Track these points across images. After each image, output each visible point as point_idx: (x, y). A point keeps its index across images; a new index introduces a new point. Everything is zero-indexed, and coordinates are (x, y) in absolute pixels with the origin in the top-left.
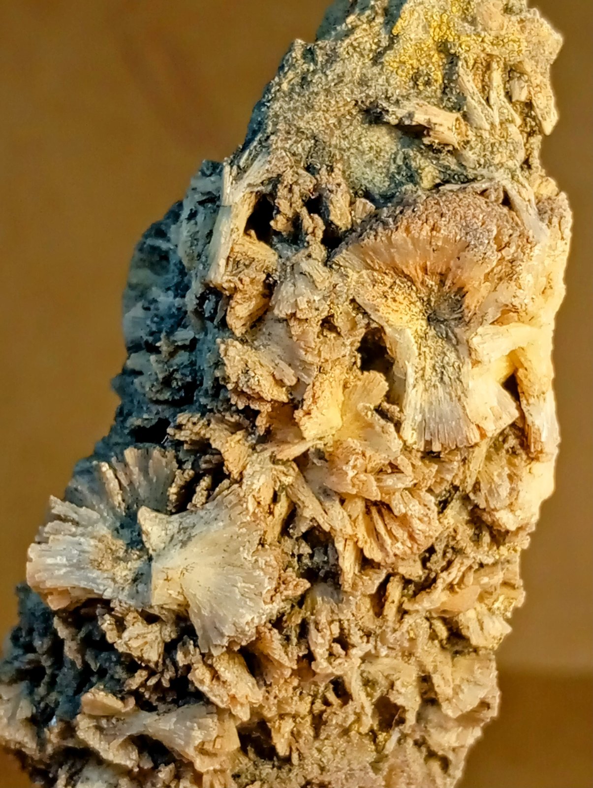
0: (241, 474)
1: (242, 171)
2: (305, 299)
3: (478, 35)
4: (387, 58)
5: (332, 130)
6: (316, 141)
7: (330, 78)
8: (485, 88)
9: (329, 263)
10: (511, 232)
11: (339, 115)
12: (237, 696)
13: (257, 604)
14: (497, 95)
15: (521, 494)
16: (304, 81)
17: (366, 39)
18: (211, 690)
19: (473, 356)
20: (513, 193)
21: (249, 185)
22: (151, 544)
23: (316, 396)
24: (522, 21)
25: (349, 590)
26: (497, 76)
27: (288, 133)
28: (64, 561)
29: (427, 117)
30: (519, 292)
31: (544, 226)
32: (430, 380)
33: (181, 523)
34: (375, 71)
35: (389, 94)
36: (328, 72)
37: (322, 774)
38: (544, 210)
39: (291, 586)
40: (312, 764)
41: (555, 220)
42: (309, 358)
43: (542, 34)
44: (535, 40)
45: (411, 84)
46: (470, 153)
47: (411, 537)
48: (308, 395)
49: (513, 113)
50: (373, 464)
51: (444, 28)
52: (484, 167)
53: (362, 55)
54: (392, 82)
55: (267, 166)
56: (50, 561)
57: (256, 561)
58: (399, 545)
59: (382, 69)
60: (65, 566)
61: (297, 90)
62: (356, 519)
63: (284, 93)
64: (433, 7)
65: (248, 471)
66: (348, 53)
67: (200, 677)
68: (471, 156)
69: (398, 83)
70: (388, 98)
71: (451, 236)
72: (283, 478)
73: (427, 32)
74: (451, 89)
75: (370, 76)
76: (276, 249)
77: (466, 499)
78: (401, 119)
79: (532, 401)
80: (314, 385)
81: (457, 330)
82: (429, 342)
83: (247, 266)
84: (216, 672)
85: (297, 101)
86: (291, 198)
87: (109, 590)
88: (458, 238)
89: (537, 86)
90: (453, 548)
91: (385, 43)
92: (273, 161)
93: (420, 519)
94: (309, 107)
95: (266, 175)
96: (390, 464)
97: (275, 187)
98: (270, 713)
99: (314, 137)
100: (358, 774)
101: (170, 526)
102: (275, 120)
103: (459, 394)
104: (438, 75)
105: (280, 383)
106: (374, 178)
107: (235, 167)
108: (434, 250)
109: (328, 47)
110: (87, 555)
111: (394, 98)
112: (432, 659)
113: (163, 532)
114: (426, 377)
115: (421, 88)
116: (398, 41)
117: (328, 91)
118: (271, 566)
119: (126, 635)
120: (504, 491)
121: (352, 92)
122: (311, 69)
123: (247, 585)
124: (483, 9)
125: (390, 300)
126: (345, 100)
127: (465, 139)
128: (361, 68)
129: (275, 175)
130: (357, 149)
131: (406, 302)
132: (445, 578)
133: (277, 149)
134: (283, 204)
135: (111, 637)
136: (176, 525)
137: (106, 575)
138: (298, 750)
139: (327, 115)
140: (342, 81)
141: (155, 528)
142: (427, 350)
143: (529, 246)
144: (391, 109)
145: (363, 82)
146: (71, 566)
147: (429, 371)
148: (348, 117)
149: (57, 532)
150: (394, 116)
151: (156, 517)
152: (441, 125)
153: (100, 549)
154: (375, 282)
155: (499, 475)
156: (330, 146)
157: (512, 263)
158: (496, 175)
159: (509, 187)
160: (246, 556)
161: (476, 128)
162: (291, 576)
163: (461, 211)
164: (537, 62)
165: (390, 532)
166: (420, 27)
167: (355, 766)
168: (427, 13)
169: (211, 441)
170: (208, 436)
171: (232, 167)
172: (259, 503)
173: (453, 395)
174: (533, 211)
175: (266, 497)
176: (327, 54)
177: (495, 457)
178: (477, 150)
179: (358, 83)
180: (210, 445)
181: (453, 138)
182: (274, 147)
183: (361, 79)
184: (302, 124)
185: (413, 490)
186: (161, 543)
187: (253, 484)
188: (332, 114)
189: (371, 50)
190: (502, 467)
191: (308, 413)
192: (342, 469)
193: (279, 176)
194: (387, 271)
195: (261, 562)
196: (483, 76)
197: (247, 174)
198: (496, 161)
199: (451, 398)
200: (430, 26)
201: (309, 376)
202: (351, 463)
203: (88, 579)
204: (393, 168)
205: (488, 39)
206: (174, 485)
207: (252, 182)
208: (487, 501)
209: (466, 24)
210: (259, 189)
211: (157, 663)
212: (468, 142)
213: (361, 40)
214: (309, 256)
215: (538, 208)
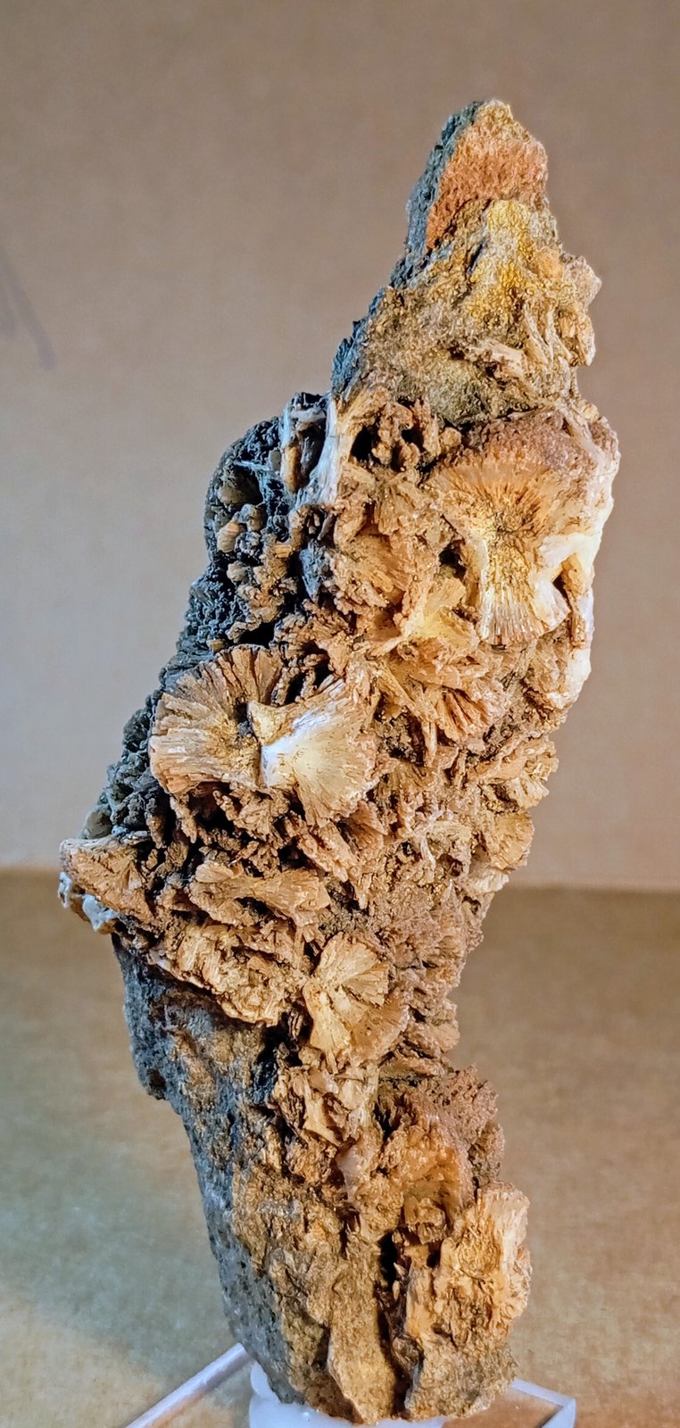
0: (344, 670)
1: (347, 405)
2: (407, 518)
3: (541, 281)
4: (466, 303)
5: (417, 366)
6: (405, 377)
7: (419, 321)
8: (541, 325)
9: (422, 485)
10: (576, 455)
11: (424, 353)
12: (341, 861)
13: (360, 782)
14: (551, 333)
15: (567, 677)
16: (396, 324)
17: (448, 286)
18: (319, 857)
19: (539, 563)
20: (570, 420)
21: (354, 418)
22: (260, 733)
23: (413, 601)
24: (573, 268)
25: (431, 766)
26: (551, 315)
27: (383, 369)
28: (184, 750)
29: (501, 355)
30: (585, 508)
31: (599, 448)
32: (500, 583)
33: (288, 714)
34: (455, 314)
35: (466, 334)
36: (418, 316)
37: (392, 923)
38: (597, 433)
39: (387, 766)
40: (384, 915)
41: (608, 444)
42: (407, 569)
43: (588, 279)
44: (582, 284)
45: (482, 324)
46: (533, 384)
47: (483, 719)
48: (405, 602)
49: (565, 349)
50: (454, 657)
51: (512, 275)
52: (543, 397)
53: (445, 301)
54: (468, 323)
55: (370, 401)
56: (171, 751)
57: (359, 745)
58: (472, 725)
59: (460, 311)
60: (185, 755)
61: (391, 332)
62: (436, 705)
63: (379, 334)
64: (503, 257)
65: (351, 668)
66: (433, 299)
67: (309, 847)
68: (533, 387)
69: (472, 325)
70: (465, 338)
71: (534, 462)
72: (374, 672)
73: (497, 279)
74: (516, 329)
75: (450, 318)
76: (373, 473)
77: (522, 682)
78: (480, 356)
79: (579, 597)
80: (410, 592)
81: (525, 540)
82: (499, 551)
83: (354, 490)
84: (322, 841)
85: (390, 341)
86: (392, 429)
87: (227, 775)
88: (540, 463)
89: (583, 324)
90: (509, 726)
91: (464, 289)
92: (375, 396)
93: (492, 704)
94: (400, 347)
95: (368, 409)
96: (468, 658)
97: (378, 420)
98: (357, 874)
99: (403, 372)
100: (421, 921)
101: (278, 717)
102: (372, 358)
103: (526, 595)
104: (505, 318)
105: (379, 591)
106: (447, 407)
107: (340, 402)
108: (516, 474)
109: (416, 293)
110: (203, 745)
111: (471, 337)
112: (483, 820)
113: (272, 723)
114: (496, 581)
115: (490, 327)
116: (475, 288)
117: (416, 333)
118: (371, 749)
119: (243, 812)
120: (555, 676)
121: (436, 333)
122: (402, 313)
123: (351, 766)
124: (543, 258)
125: (472, 516)
126: (429, 339)
127: (528, 372)
128: (444, 312)
129: (376, 409)
130: (436, 382)
131: (484, 517)
132: (505, 751)
133: (376, 385)
134: (384, 434)
135: (230, 815)
136: (284, 716)
137: (222, 761)
138: (374, 903)
139: (414, 354)
140: (428, 324)
141: (264, 719)
142: (496, 557)
143: (591, 467)
144: (470, 348)
145: (445, 324)
146: (191, 754)
147: (498, 575)
148: (431, 354)
149: (174, 725)
150: (473, 354)
151: (266, 709)
152: (512, 361)
153: (215, 739)
154: (460, 501)
155: (550, 662)
156: (415, 380)
157: (578, 482)
158: (556, 404)
159: (566, 414)
160: (350, 741)
161: (536, 363)
162: (385, 757)
163: (538, 438)
164: (584, 303)
165: (466, 716)
166: (492, 275)
167: (419, 915)
168: (498, 262)
169: (317, 642)
170: (312, 638)
171: (337, 402)
172: (360, 695)
173: (521, 595)
174: (588, 436)
175: (366, 689)
176: (415, 300)
177: (544, 646)
178: (536, 382)
179: (440, 325)
180: (316, 646)
181: (520, 373)
182: (374, 383)
183: (443, 321)
184: (393, 362)
185: (486, 678)
186: (270, 731)
187: (355, 678)
188: (418, 352)
189: (452, 296)
190: (552, 655)
191: (406, 617)
192: (430, 663)
193: (381, 409)
194: (471, 491)
195: (364, 746)
196: (539, 316)
197: (352, 407)
198: (553, 391)
199: (519, 599)
200: (500, 274)
201: (406, 584)
202: (440, 658)
203: (206, 765)
204: (464, 398)
205: (549, 285)
206: (281, 680)
207: (356, 415)
208: (540, 685)
209: (529, 272)
210: (362, 420)
211: (268, 836)
212: (531, 375)
213: (444, 287)
214: (405, 479)
215: (592, 432)
